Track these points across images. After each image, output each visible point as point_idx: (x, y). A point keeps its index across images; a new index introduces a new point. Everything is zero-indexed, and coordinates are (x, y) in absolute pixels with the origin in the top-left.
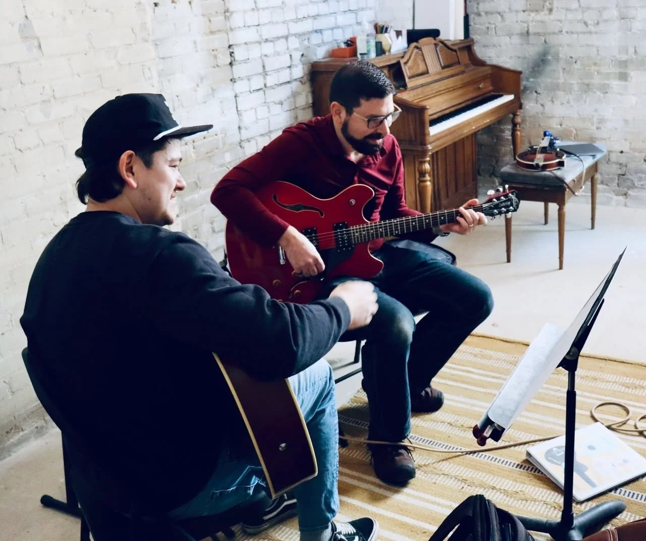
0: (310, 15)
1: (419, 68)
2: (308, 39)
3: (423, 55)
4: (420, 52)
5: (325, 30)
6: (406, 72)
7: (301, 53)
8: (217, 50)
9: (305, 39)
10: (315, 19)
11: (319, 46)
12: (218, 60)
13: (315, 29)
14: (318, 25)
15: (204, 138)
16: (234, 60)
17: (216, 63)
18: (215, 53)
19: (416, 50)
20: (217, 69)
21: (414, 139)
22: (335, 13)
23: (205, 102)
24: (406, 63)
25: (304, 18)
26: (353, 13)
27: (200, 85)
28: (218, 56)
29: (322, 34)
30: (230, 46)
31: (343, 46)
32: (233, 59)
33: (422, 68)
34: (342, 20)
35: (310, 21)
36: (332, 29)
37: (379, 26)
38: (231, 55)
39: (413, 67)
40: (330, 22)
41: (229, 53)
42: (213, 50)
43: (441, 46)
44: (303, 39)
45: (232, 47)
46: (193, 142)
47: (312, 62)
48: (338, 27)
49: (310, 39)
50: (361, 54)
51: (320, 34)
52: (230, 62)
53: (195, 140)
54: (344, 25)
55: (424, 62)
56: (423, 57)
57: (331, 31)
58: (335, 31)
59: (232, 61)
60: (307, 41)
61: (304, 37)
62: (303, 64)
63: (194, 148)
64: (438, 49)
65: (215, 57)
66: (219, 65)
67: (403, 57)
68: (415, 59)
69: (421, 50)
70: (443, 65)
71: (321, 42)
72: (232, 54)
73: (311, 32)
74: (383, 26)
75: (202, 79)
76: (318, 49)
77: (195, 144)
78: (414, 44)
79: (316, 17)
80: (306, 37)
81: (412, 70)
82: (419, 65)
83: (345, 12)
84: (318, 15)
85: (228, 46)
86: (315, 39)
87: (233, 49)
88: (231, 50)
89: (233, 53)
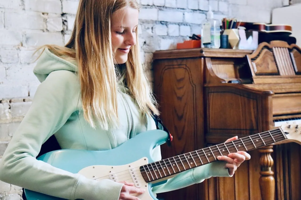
0: (155, 4)
1: (268, 67)
2: (152, 28)
3: (274, 56)
4: (271, 53)
5: (171, 23)
6: (253, 68)
7: (144, 41)
8: (48, 14)
9: (148, 28)
10: (160, 10)
11: (163, 38)
12: (47, 24)
13: (160, 20)
14: (164, 16)
15: (24, 100)
16: (67, 29)
17: (45, 26)
18: (45, 16)
19: (265, 50)
20: (46, 33)
21: (255, 128)
22: (183, 9)
23: (29, 64)
24: (253, 60)
25: (148, 5)
26: (204, 13)
27: (24, 44)
28: (48, 20)
29: (167, 27)
30: (63, 15)
31: (188, 39)
32: (65, 27)
33: (271, 68)
34: (189, 17)
35: (155, 11)
36: (179, 24)
37: (227, 21)
38: (63, 23)
39: (262, 64)
40: (178, 16)
41: (61, 21)
42: (43, 14)
43: (296, 52)
44: (146, 27)
45: (65, 15)
46: (10, 102)
47: (154, 51)
48: (186, 24)
49: (154, 29)
50: (204, 44)
51: (165, 26)
52: (62, 29)
53: (12, 100)
54: (192, 24)
55: (275, 63)
56: (274, 58)
57: (177, 26)
58: (182, 27)
59: (64, 29)
60: (151, 30)
61: (147, 26)
62: (145, 52)
63: (10, 108)
64: (292, 54)
65: (45, 20)
66: (48, 29)
67: (251, 54)
68: (264, 59)
69: (272, 51)
70: (297, 70)
71: (166, 34)
72: (65, 23)
73: (156, 22)
74: (231, 21)
75: (27, 39)
76: (162, 40)
77: (11, 104)
78: (264, 44)
79: (162, 8)
80: (150, 26)
81: (260, 66)
82: (268, 64)
83: (194, 10)
84: (164, 7)
85: (61, 13)
86: (160, 30)
87: (67, 18)
88: (64, 18)
89: (66, 21)
